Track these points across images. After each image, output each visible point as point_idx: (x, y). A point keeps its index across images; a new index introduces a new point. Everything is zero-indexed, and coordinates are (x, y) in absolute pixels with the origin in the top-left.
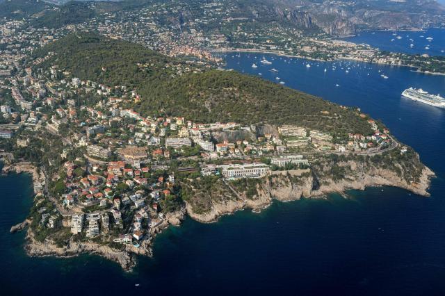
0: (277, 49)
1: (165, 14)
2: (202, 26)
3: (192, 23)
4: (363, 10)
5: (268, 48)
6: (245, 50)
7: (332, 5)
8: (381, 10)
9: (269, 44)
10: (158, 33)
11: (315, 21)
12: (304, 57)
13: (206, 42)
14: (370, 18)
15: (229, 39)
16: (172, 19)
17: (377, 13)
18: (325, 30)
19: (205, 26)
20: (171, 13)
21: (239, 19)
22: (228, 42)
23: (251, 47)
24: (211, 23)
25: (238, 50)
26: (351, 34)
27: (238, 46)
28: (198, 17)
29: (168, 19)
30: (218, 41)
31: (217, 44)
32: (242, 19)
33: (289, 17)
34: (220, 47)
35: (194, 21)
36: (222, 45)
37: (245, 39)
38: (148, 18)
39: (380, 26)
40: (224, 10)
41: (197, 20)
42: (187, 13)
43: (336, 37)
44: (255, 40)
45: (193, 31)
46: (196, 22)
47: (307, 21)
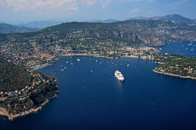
0: (96, 53)
1: (43, 38)
2: (62, 43)
3: (57, 42)
4: (180, 30)
5: (92, 53)
6: (81, 54)
7: (161, 29)
8: (190, 30)
9: (93, 51)
10: (35, 47)
11: (140, 38)
12: (105, 57)
13: (61, 51)
14: (183, 35)
15: (74, 49)
16: (46, 40)
17: (188, 32)
18: (146, 42)
19: (64, 43)
20: (46, 38)
21: (88, 39)
22: (72, 51)
23: (84, 53)
24: (68, 41)
25: (77, 54)
26: (162, 43)
27: (78, 52)
28: (62, 39)
29: (44, 41)
30: (67, 51)
31: (66, 52)
32: (89, 38)
33: (122, 36)
34: (68, 53)
35: (58, 41)
36: (69, 52)
37: (82, 49)
38: (33, 40)
39: (189, 39)
40: (81, 35)
41: (60, 40)
42: (55, 37)
43: (152, 45)
44: (87, 49)
45: (57, 46)
46: (60, 41)
47: (134, 38)
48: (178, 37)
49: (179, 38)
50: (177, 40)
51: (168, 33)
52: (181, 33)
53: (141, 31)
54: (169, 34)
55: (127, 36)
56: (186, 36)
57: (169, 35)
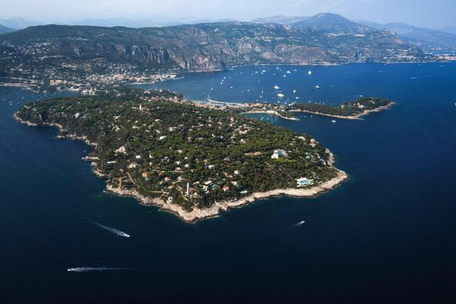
4: (283, 45)
6: (11, 85)
8: (299, 45)
11: (173, 57)
14: (286, 53)
17: (295, 48)
18: (182, 65)
23: (18, 81)
26: (215, 68)
32: (55, 56)
33: (133, 53)
39: (292, 61)
47: (160, 57)
48: (276, 57)
49: (276, 60)
50: (271, 63)
51: (257, 49)
52: (283, 49)
53: (206, 45)
54: (259, 50)
55: (146, 54)
56: (290, 56)
57: (259, 53)
